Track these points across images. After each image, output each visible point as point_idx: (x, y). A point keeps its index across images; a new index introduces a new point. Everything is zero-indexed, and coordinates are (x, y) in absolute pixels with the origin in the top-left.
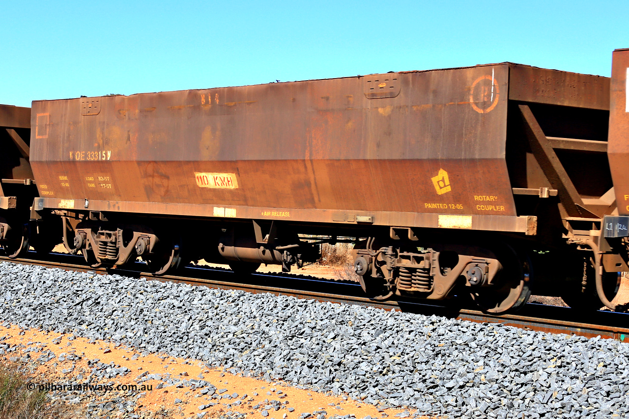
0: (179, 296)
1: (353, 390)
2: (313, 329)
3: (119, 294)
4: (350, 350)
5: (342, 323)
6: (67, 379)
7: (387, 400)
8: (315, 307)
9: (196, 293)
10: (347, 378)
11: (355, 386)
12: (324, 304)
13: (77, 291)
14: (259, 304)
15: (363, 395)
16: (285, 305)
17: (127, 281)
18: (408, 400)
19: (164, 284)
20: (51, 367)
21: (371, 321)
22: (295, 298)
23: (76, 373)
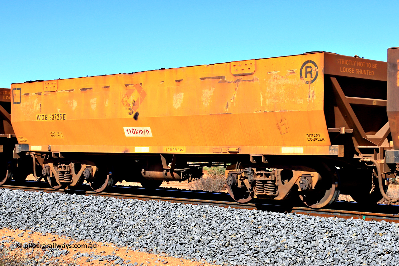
0: (97, 204)
1: (208, 257)
2: (181, 221)
3: (59, 205)
4: (205, 233)
5: (199, 216)
6: (29, 259)
7: (229, 262)
8: (182, 207)
9: (108, 202)
10: (204, 250)
11: (209, 254)
12: (187, 206)
13: (33, 203)
14: (148, 207)
15: (214, 260)
16: (163, 207)
17: (64, 196)
18: (242, 261)
19: (87, 197)
20: (19, 252)
21: (216, 214)
22: (170, 202)
23: (34, 255)
